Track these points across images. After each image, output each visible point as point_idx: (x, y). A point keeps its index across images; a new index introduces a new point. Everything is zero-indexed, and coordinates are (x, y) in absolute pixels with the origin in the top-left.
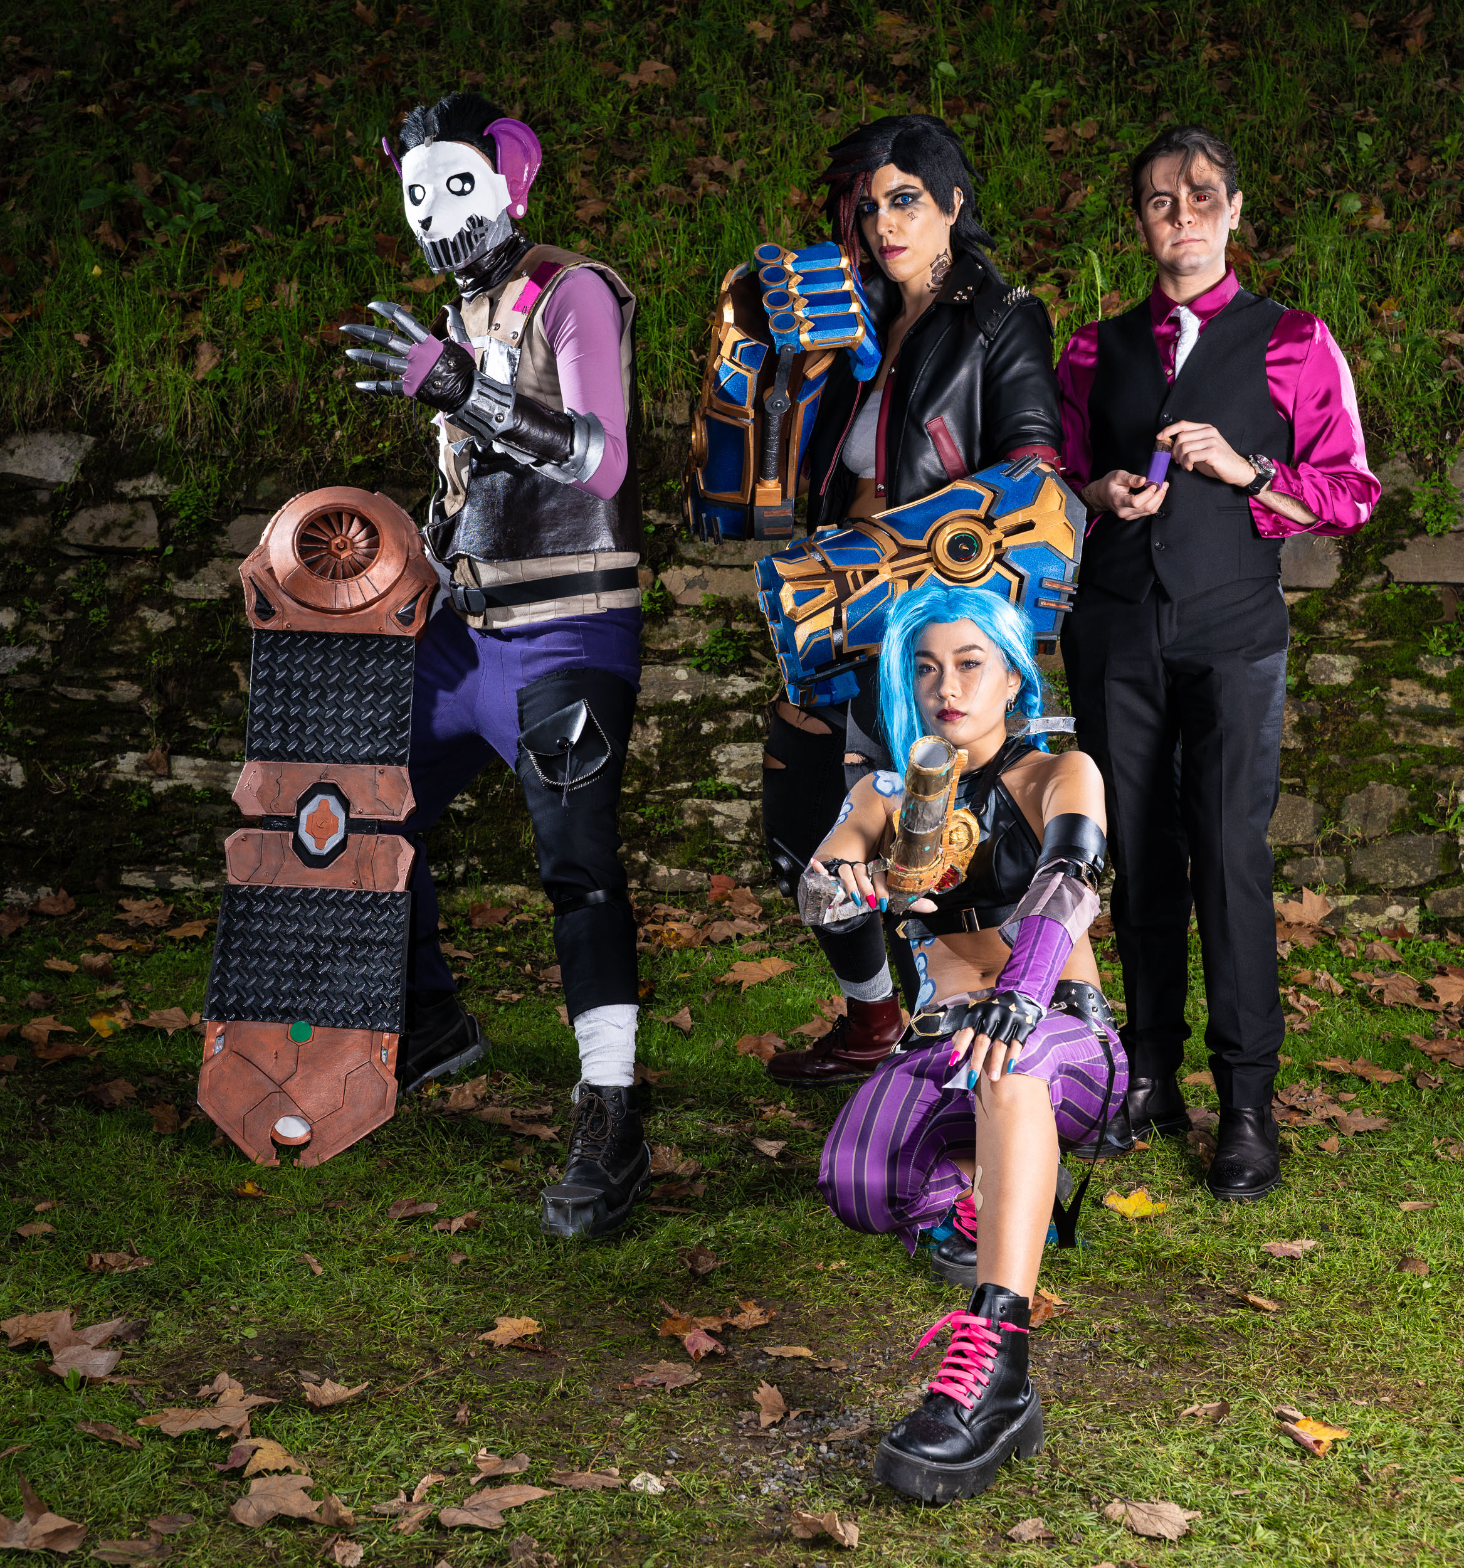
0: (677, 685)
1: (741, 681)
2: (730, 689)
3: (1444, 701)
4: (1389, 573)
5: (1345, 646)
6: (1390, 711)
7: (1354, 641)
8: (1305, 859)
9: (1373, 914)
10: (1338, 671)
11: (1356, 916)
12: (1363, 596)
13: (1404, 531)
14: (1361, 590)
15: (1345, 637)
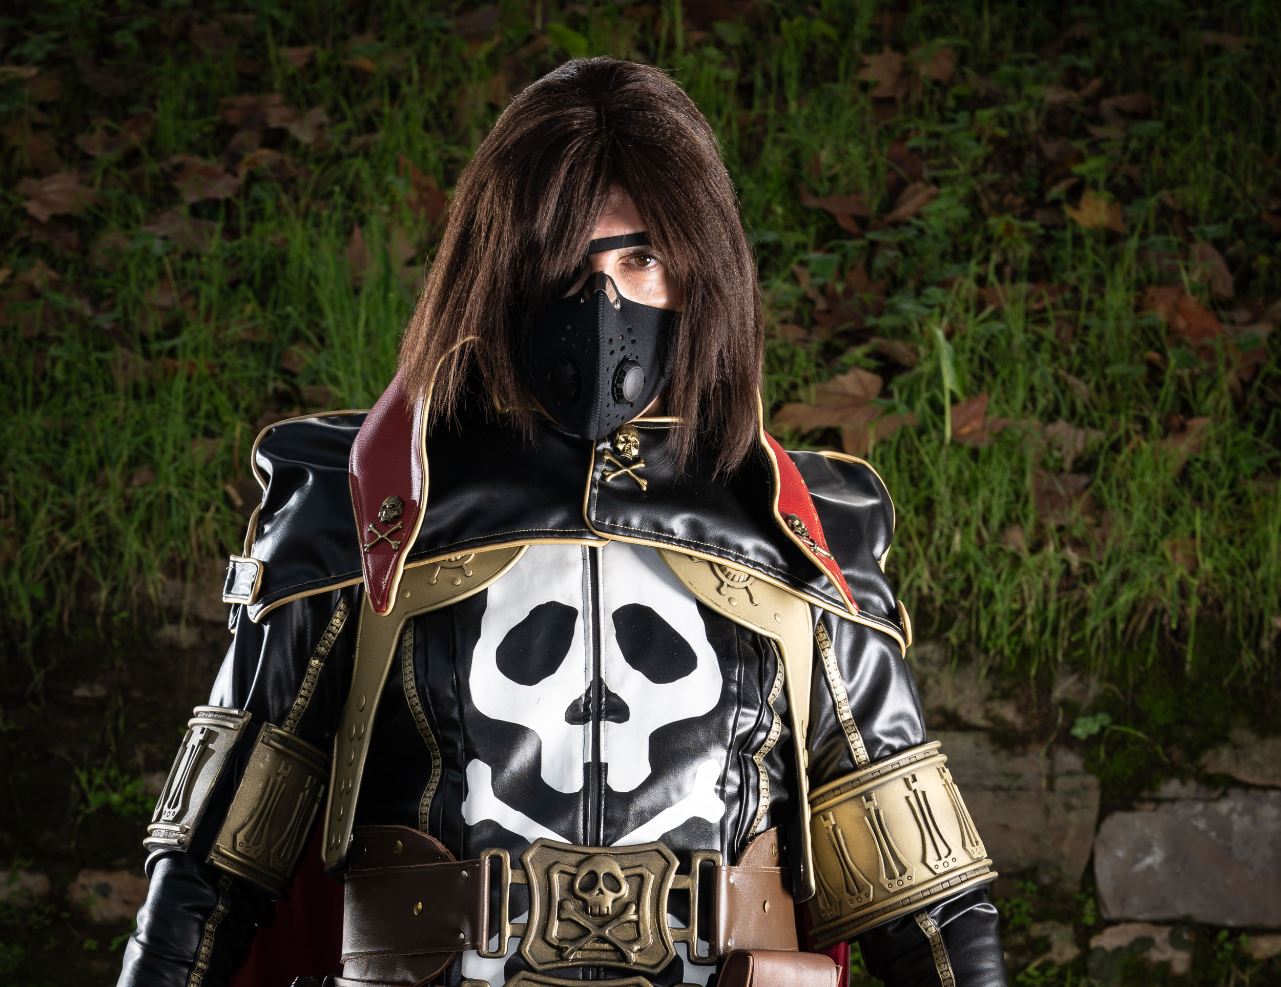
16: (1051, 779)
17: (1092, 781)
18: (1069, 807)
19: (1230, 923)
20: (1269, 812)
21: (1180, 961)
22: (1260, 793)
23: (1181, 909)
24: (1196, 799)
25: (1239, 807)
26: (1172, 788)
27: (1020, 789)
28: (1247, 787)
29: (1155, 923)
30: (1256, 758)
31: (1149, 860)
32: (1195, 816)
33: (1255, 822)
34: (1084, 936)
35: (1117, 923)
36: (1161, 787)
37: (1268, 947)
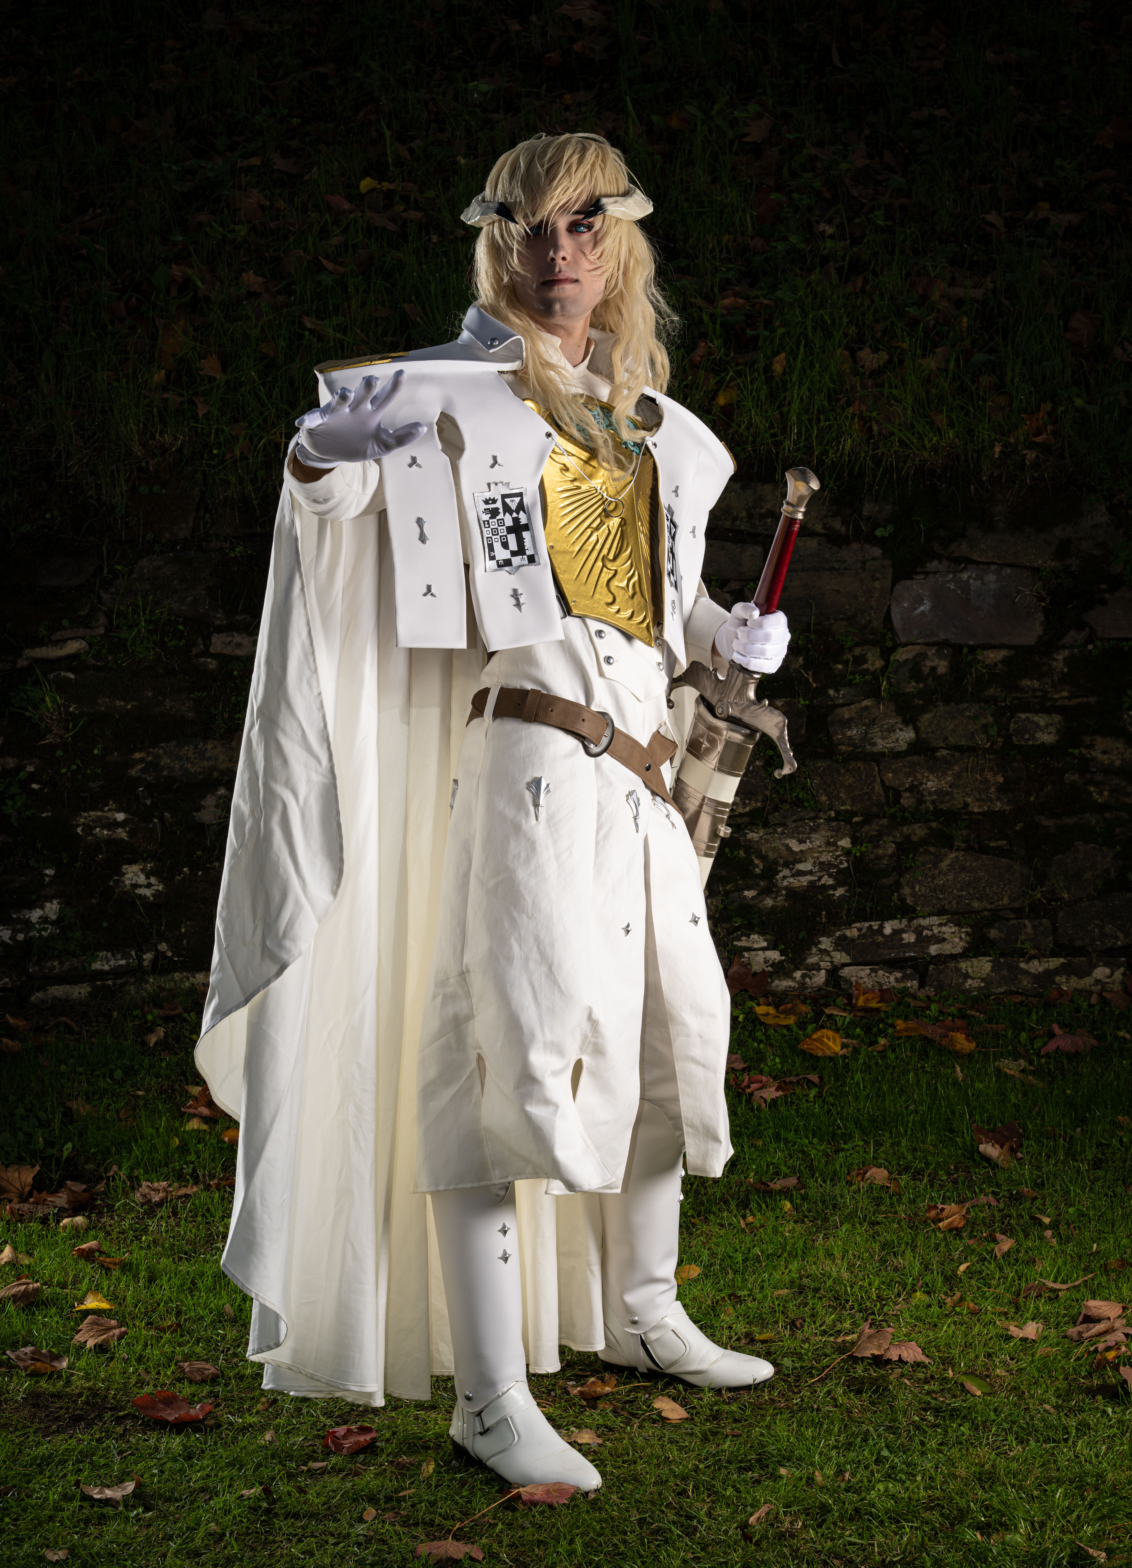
4: (1091, 629)
5: (1049, 704)
6: (1094, 770)
7: (1057, 699)
8: (1012, 922)
9: (1081, 977)
10: (1041, 731)
11: (1064, 979)
12: (1067, 653)
13: (1105, 586)
14: (1064, 647)
15: (1049, 696)
16: (864, 563)
17: (887, 562)
18: (874, 579)
19: (971, 643)
20: (992, 577)
21: (942, 667)
22: (985, 567)
23: (942, 636)
24: (949, 572)
25: (974, 574)
26: (933, 565)
27: (845, 569)
28: (978, 563)
29: (927, 644)
30: (982, 546)
31: (922, 608)
32: (948, 582)
33: (983, 584)
34: (886, 653)
35: (906, 645)
36: (928, 565)
37: (994, 656)
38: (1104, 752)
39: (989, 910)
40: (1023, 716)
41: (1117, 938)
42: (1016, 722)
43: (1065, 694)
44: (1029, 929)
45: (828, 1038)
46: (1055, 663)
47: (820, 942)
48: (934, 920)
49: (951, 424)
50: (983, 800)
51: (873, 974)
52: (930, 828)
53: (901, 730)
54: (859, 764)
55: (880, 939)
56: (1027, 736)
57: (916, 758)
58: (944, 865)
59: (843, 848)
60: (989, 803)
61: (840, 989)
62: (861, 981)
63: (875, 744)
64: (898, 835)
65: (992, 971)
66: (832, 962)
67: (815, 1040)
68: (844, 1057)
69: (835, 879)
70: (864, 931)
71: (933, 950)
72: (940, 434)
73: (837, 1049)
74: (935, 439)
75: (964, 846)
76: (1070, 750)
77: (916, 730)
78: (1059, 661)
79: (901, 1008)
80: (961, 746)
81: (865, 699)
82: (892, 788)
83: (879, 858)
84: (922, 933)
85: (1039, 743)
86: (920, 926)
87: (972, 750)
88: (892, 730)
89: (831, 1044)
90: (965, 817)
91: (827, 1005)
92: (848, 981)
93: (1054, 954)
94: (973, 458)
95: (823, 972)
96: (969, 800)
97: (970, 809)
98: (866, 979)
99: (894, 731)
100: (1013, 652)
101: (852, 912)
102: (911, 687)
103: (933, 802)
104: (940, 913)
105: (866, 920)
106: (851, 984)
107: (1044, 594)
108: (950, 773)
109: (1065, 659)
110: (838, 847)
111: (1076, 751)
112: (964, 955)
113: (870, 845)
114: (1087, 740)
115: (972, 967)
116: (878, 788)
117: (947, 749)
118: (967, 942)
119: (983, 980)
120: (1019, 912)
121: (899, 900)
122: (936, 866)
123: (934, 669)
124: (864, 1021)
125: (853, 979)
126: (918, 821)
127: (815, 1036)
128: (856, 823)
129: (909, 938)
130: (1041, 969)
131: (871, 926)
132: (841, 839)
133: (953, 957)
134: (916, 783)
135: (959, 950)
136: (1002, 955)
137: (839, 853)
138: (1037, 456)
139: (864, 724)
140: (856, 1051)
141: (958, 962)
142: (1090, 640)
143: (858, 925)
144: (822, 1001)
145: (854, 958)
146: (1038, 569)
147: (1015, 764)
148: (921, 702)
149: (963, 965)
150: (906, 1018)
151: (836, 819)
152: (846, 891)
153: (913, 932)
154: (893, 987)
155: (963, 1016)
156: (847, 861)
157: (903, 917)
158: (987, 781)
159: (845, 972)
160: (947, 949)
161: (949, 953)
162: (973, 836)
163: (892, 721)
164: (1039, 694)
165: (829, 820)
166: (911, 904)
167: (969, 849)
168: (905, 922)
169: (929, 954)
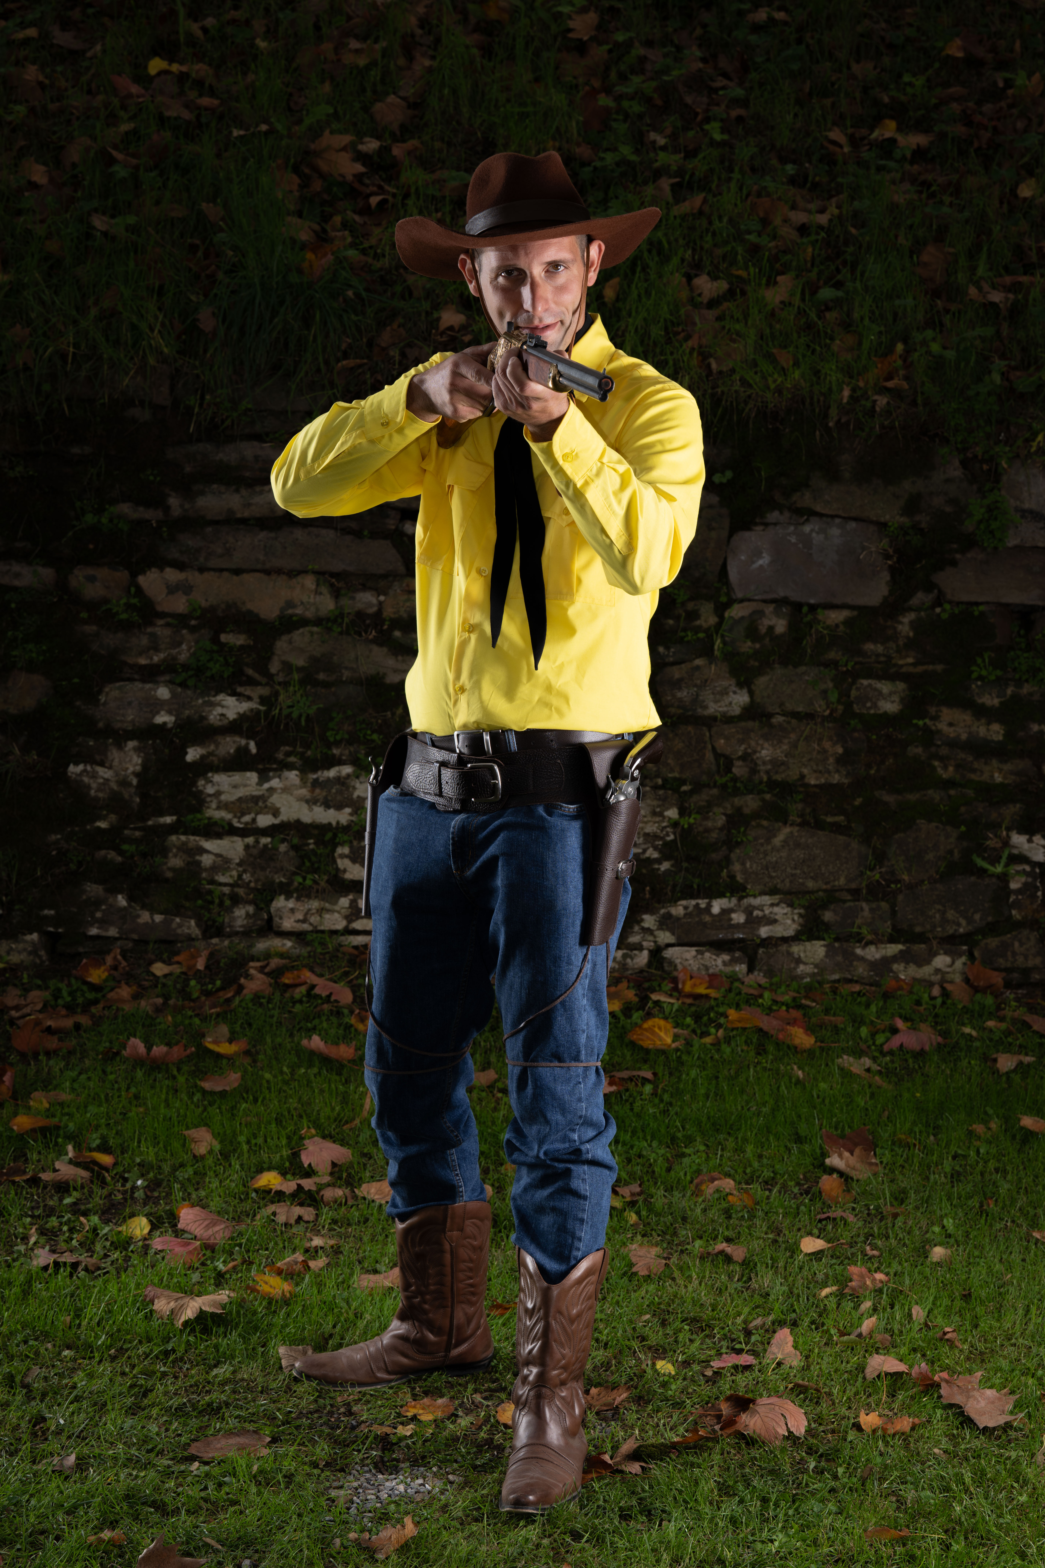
0: (157, 706)
1: (230, 701)
2: (219, 710)
3: (996, 732)
4: (940, 591)
5: (893, 670)
6: (939, 743)
7: (902, 666)
8: (848, 904)
9: (919, 965)
10: (885, 699)
11: (901, 967)
12: (912, 616)
13: (955, 546)
14: (910, 609)
15: (894, 661)
17: (725, 511)
18: (710, 528)
19: (812, 601)
20: (835, 531)
21: (781, 626)
22: (830, 520)
23: (781, 593)
24: (790, 523)
25: (817, 528)
26: (774, 516)
28: (821, 515)
29: (765, 601)
30: (827, 497)
31: (761, 562)
32: (790, 534)
33: (827, 538)
34: (720, 609)
35: (741, 601)
36: (768, 515)
37: (836, 617)
38: (951, 724)
39: (825, 891)
40: (865, 682)
41: (959, 925)
42: (858, 689)
43: (910, 660)
44: (866, 913)
45: (660, 1028)
46: (900, 627)
47: (642, 920)
48: (766, 900)
49: (796, 364)
50: (820, 772)
51: (699, 956)
52: (763, 800)
53: (735, 693)
54: (690, 728)
55: (707, 918)
56: (869, 704)
57: (750, 724)
58: (777, 841)
59: (670, 819)
60: (826, 775)
61: (663, 971)
62: (686, 963)
63: (706, 707)
64: (729, 806)
65: (827, 956)
66: (655, 942)
67: (646, 1030)
68: (677, 1050)
69: (660, 852)
70: (691, 909)
71: (764, 932)
72: (785, 375)
73: (669, 1040)
74: (780, 380)
75: (799, 820)
76: (915, 721)
77: (751, 693)
78: (905, 625)
79: (732, 995)
80: (799, 713)
81: (697, 658)
82: (724, 756)
83: (707, 830)
84: (751, 913)
85: (881, 712)
86: (750, 905)
87: (810, 716)
88: (725, 692)
89: (662, 1034)
90: (801, 789)
91: (653, 991)
92: (671, 963)
93: (892, 940)
94: (819, 400)
95: (645, 953)
96: (805, 771)
97: (806, 781)
98: (691, 962)
99: (727, 694)
100: (855, 613)
101: (678, 889)
102: (747, 646)
103: (767, 772)
104: (772, 892)
105: (692, 897)
106: (676, 966)
107: (891, 551)
108: (786, 741)
109: (911, 622)
110: (664, 817)
111: (921, 723)
112: (796, 938)
113: (698, 816)
114: (933, 710)
115: (805, 951)
116: (709, 755)
117: (783, 715)
118: (801, 925)
119: (816, 966)
120: (856, 893)
121: (728, 876)
122: (768, 840)
123: (771, 628)
124: (693, 1009)
125: (678, 961)
126: (751, 792)
127: (645, 1026)
128: (685, 792)
129: (739, 918)
130: (878, 956)
131: (698, 904)
132: (667, 809)
133: (785, 940)
134: (749, 751)
135: (790, 933)
136: (837, 939)
137: (665, 824)
138: (888, 403)
139: (696, 686)
140: (688, 1044)
141: (790, 946)
142: (938, 602)
143: (684, 902)
144: (646, 985)
145: (678, 938)
146: (885, 525)
147: (856, 735)
148: (757, 664)
149: (796, 949)
150: (738, 1007)
151: (663, 787)
152: (672, 866)
153: (744, 912)
154: (720, 971)
155: (799, 1007)
156: (674, 834)
157: (732, 896)
158: (825, 751)
159: (669, 953)
160: (778, 931)
161: (779, 935)
162: (808, 810)
163: (725, 683)
164: (882, 659)
165: (655, 787)
166: (741, 881)
167: (804, 824)
168: (734, 901)
169: (759, 936)
